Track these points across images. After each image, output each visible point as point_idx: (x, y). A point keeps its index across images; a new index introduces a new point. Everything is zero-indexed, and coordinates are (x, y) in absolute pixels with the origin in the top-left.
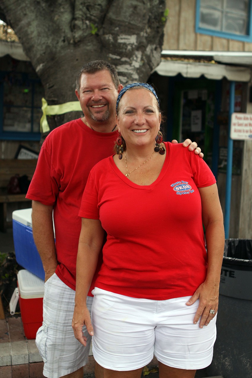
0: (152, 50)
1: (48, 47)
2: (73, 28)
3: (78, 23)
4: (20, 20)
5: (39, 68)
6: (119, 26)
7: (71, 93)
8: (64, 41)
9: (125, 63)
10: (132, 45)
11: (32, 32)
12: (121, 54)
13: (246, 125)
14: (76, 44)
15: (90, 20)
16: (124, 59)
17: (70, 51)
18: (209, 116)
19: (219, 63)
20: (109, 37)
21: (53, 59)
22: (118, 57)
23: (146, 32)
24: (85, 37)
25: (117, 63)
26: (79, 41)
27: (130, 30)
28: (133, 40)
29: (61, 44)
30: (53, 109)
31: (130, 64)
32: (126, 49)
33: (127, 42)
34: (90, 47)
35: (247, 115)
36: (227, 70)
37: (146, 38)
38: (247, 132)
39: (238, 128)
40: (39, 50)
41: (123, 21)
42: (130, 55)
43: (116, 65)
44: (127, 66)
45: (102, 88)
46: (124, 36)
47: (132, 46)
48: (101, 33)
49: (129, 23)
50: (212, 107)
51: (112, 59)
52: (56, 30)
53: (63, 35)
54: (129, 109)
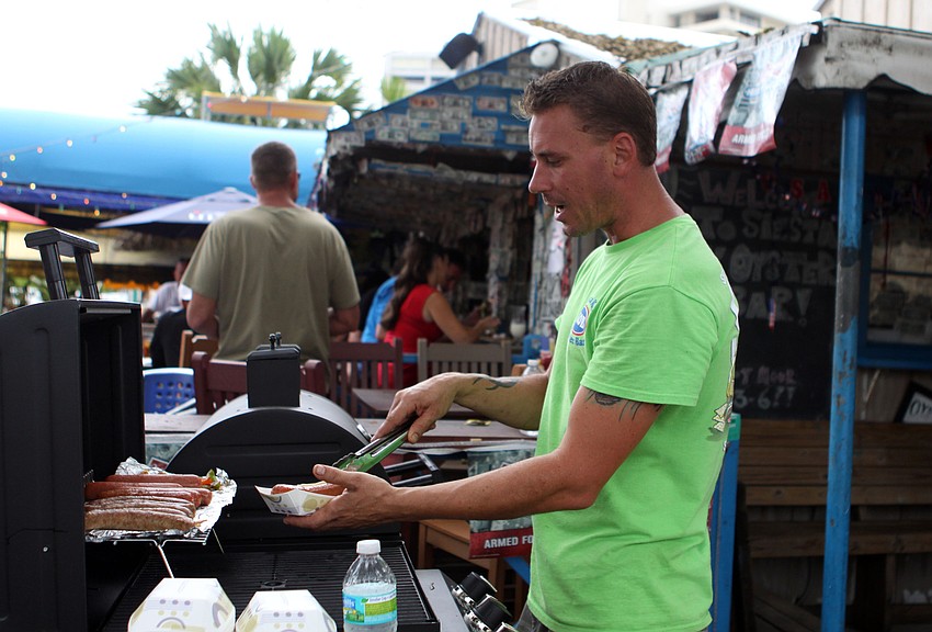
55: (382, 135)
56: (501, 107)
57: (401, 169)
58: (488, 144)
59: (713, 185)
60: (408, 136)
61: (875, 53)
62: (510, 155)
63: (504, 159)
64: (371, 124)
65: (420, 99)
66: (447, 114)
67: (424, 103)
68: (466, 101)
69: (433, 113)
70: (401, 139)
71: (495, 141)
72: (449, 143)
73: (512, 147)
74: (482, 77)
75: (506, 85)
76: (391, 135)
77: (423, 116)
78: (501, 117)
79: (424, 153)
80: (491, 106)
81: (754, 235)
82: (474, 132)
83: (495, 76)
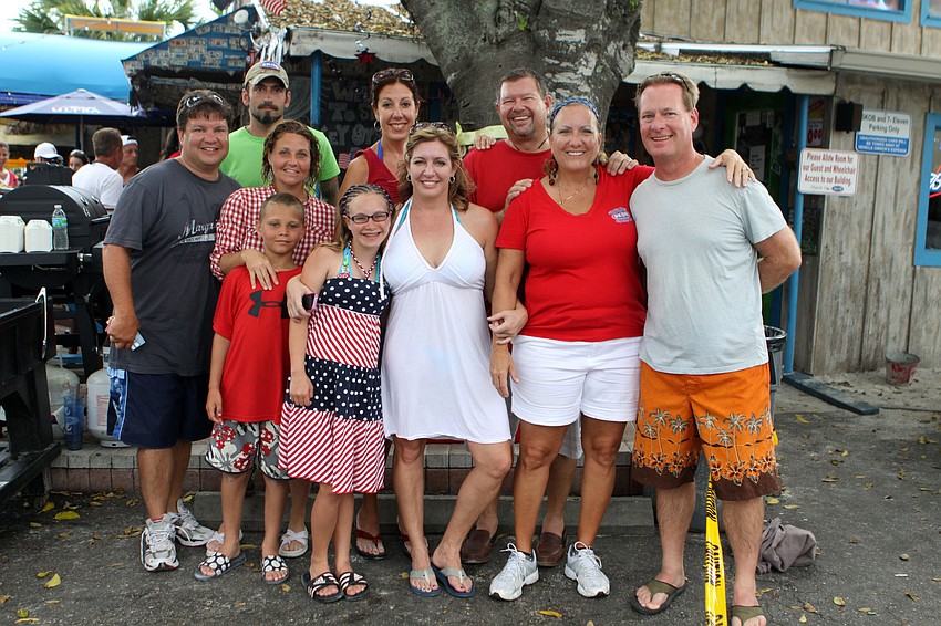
0: (618, 49)
1: (462, 48)
2: (498, 21)
3: (504, 14)
4: (425, 13)
5: (450, 79)
6: (558, 17)
7: (491, 113)
8: (484, 40)
9: (567, 69)
10: (576, 44)
11: (441, 29)
12: (559, 57)
13: (828, 169)
14: (500, 44)
15: (519, 10)
16: (564, 64)
17: (492, 54)
18: (776, 153)
19: (777, 64)
20: (545, 34)
21: (469, 66)
22: (557, 62)
23: (604, 24)
24: (512, 34)
25: (555, 70)
26: (503, 40)
27: (574, 22)
28: (579, 36)
29: (480, 44)
30: (468, 136)
31: (575, 72)
32: (567, 50)
33: (569, 39)
34: (518, 48)
35: (830, 153)
36: (790, 76)
37: (604, 33)
38: (830, 181)
39: (810, 173)
40: (450, 54)
41: (564, 11)
42: (574, 58)
43: (554, 73)
44: (571, 74)
45: (525, 98)
46: (564, 32)
47: (577, 46)
48: (534, 27)
49: (572, 13)
50: (780, 140)
51: (549, 65)
52: (475, 25)
53: (484, 31)
54: (563, 128)
55: (154, 62)
56: (225, 45)
57: (169, 81)
58: (217, 67)
59: (341, 90)
60: (169, 63)
61: (315, 40)
62: (231, 73)
63: (228, 75)
64: (147, 56)
65: (176, 41)
66: (192, 49)
67: (178, 43)
68: (203, 42)
69: (183, 48)
70: (165, 64)
71: (221, 65)
72: (194, 67)
73: (232, 68)
74: (212, 27)
75: (226, 32)
76: (159, 62)
77: (178, 50)
78: (224, 50)
79: (180, 72)
80: (218, 44)
81: (366, 118)
82: (209, 60)
83: (221, 26)
